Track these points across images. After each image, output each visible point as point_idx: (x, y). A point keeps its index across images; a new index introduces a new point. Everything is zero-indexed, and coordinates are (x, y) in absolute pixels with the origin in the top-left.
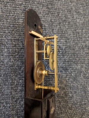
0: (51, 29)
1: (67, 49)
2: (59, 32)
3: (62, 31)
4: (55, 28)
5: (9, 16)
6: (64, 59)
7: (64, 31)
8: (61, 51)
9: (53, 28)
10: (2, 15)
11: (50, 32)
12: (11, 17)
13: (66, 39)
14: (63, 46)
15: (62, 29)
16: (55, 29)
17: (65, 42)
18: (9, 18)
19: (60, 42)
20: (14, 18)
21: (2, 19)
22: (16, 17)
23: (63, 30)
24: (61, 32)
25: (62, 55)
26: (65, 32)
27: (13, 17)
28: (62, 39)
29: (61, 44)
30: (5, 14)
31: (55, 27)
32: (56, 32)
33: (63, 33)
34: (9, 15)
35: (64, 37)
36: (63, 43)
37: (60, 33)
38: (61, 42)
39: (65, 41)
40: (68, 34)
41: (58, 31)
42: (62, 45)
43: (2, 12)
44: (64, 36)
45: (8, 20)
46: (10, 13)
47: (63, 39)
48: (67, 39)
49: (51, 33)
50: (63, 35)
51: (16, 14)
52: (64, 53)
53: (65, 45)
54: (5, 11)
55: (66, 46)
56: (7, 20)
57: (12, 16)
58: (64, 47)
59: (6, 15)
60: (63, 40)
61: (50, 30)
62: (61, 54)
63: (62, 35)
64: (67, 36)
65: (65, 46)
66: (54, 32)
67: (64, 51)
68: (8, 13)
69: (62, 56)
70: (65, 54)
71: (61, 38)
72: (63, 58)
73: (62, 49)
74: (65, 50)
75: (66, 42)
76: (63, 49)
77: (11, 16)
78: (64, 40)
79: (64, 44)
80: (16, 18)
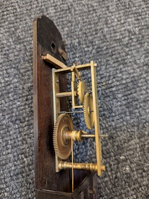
0: (103, 7)
1: (143, 30)
2: (119, 8)
3: (123, 4)
4: (111, 4)
5: (32, 10)
6: (145, 50)
7: (127, 3)
8: (134, 38)
9: (107, 5)
10: (20, 11)
11: (104, 12)
12: (34, 10)
13: (136, 15)
14: (134, 29)
15: (122, 3)
16: (112, 6)
17: (136, 20)
18: (33, 13)
19: (127, 24)
20: (39, 10)
21: (23, 18)
22: (43, 7)
23: (125, 2)
24: (123, 6)
25: (137, 43)
26: (129, 4)
27: (38, 8)
28: (129, 18)
29: (129, 25)
30: (24, 8)
31: (109, 2)
32: (114, 10)
33: (126, 8)
34: (32, 8)
35: (132, 14)
36: (133, 24)
37: (121, 10)
38: (129, 22)
39: (135, 18)
40: (136, 7)
41: (117, 7)
42: (131, 27)
43: (19, 8)
44: (130, 11)
45: (32, 16)
46: (31, 5)
47: (131, 16)
48: (138, 14)
49: (106, 14)
50: (128, 10)
51: (42, 3)
52: (141, 39)
53: (137, 25)
54: (23, 4)
55: (140, 28)
56: (30, 16)
57: (36, 7)
58: (137, 29)
59: (27, 10)
60: (131, 18)
61: (104, 9)
62: (135, 42)
63: (127, 12)
64: (135, 10)
65: (138, 27)
66: (112, 11)
67: (140, 36)
68: (28, 6)
69: (139, 46)
70: (143, 41)
71: (126, 16)
72: (142, 49)
73: (135, 34)
74: (140, 34)
75: (138, 20)
76: (137, 33)
77: (34, 8)
78: (133, 19)
79: (135, 24)
80: (43, 9)
